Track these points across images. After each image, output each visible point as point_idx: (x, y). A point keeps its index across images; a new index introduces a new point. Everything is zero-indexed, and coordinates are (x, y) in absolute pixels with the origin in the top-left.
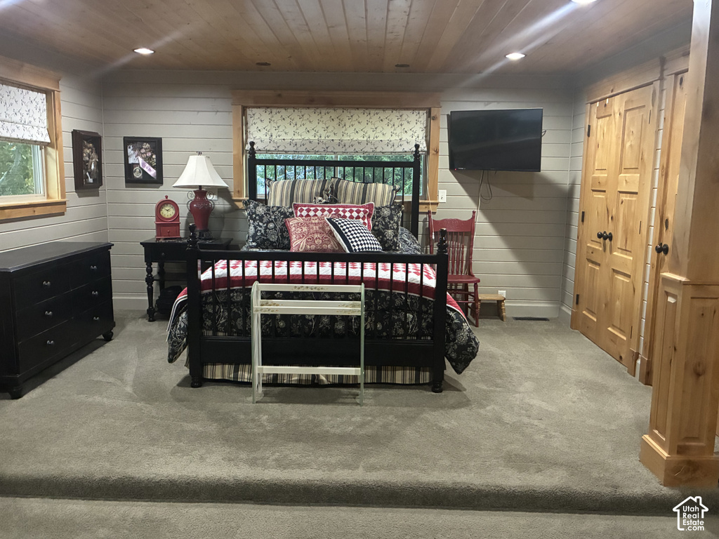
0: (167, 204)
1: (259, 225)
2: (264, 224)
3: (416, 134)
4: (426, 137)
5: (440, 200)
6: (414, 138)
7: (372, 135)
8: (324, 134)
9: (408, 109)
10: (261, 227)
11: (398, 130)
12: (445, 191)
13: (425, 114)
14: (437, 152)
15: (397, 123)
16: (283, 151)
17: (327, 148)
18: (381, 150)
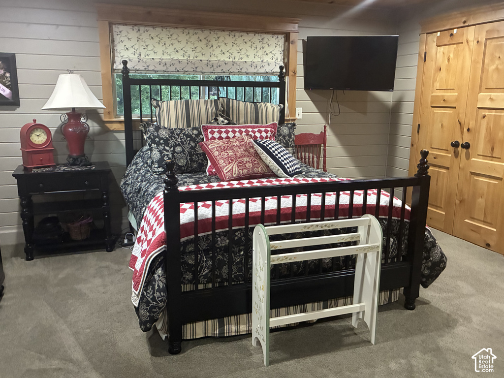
0: (37, 129)
1: (164, 149)
2: (170, 148)
3: (275, 57)
4: (284, 59)
5: (297, 117)
6: (274, 60)
7: (237, 56)
8: (192, 54)
9: (268, 33)
10: (167, 151)
11: (260, 53)
12: (301, 108)
13: (283, 39)
14: (295, 73)
15: (259, 45)
16: (153, 70)
17: (196, 68)
18: (246, 71)
